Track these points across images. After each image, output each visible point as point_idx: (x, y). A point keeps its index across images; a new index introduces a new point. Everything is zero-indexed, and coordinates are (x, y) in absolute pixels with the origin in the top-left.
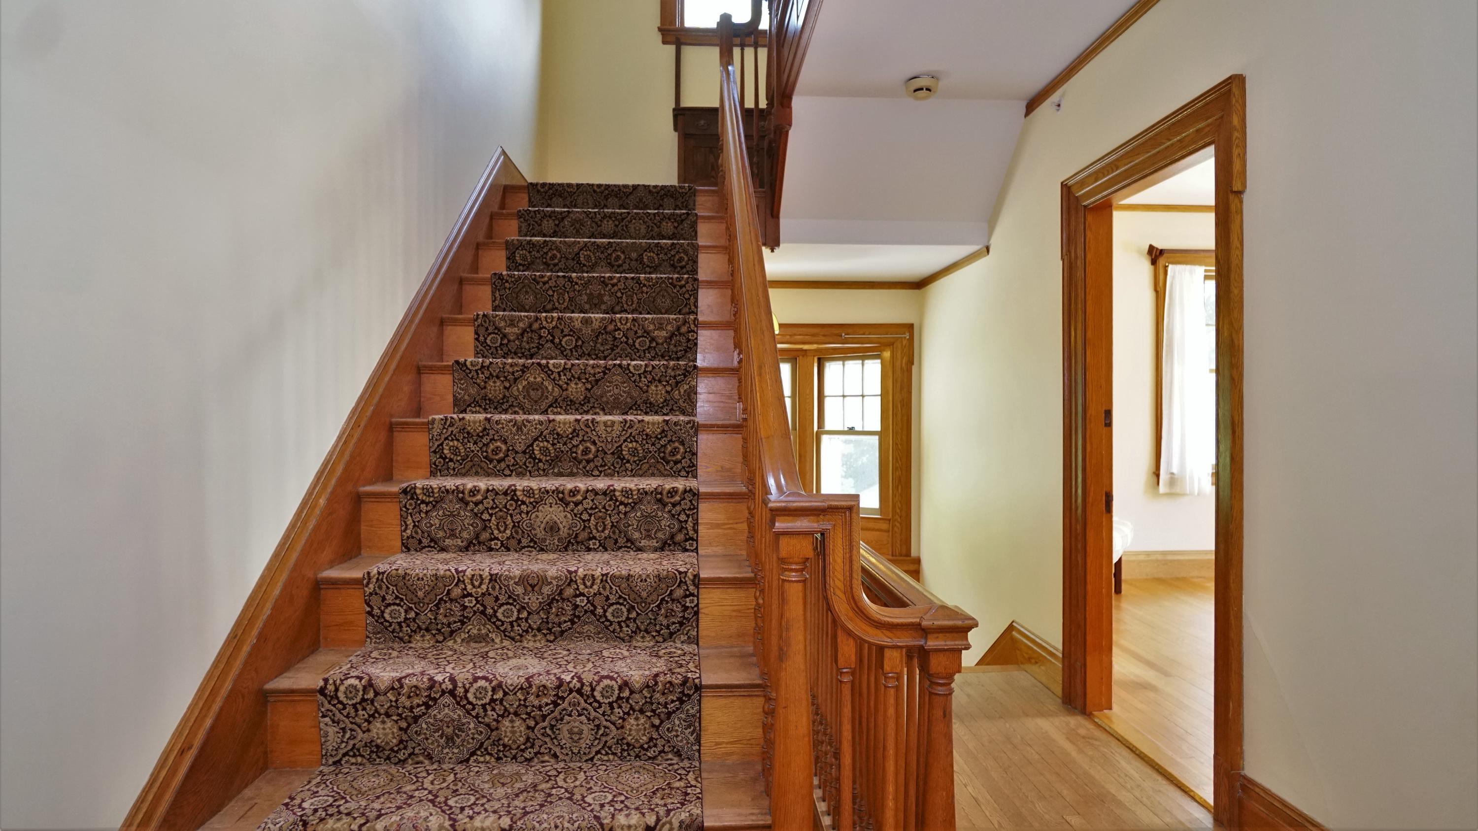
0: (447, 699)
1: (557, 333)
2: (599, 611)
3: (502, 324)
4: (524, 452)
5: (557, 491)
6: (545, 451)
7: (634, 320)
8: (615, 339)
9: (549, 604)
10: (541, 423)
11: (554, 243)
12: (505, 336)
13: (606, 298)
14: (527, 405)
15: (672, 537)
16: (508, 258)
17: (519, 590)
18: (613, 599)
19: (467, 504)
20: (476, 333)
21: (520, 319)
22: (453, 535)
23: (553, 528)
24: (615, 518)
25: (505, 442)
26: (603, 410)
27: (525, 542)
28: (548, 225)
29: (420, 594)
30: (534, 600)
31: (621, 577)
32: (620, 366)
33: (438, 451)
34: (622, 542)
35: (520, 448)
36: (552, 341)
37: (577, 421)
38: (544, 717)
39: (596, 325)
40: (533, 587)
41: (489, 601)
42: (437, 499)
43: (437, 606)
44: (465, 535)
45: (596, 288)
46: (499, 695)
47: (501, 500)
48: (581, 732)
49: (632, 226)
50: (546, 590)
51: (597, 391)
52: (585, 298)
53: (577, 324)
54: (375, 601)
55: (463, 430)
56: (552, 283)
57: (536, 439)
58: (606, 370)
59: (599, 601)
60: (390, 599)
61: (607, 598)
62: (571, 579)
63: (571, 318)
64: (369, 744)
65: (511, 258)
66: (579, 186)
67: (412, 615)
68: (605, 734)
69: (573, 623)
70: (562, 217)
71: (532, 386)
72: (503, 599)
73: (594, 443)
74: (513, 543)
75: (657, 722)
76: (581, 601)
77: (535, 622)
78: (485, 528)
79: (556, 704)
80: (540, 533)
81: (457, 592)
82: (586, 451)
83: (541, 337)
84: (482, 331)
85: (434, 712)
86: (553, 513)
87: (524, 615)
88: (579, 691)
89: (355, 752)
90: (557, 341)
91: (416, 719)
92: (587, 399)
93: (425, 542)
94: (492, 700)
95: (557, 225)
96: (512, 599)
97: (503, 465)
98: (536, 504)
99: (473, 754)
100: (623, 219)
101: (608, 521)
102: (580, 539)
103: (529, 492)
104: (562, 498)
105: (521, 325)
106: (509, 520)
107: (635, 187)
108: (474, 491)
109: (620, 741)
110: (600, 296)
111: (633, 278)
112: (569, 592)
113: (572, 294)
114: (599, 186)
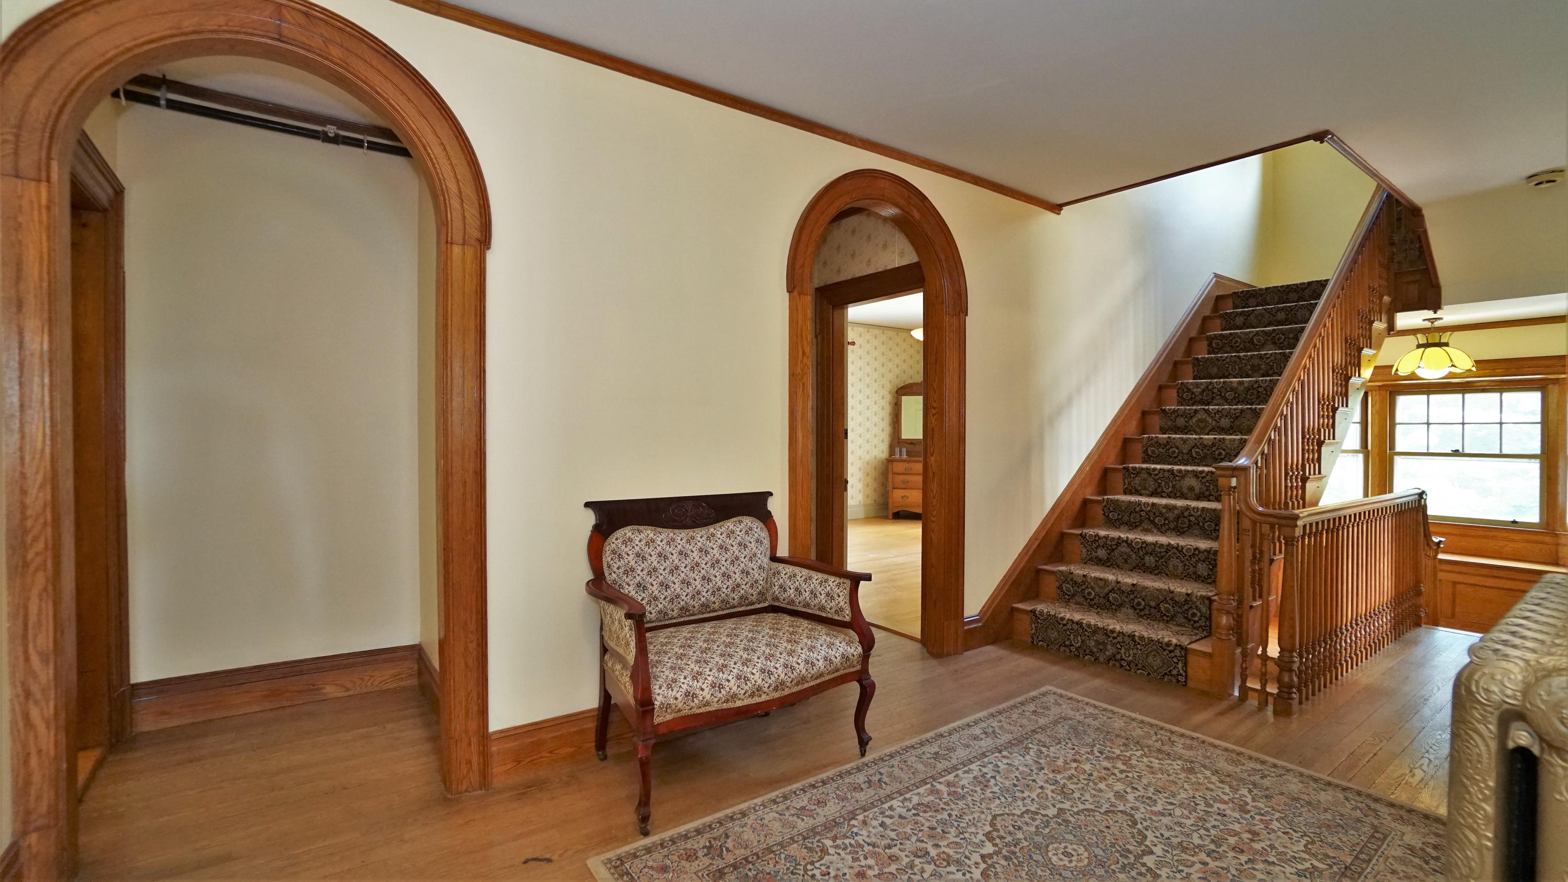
0: (1124, 544)
1: (1223, 390)
2: (1201, 524)
3: (1192, 387)
4: (1187, 454)
5: (1193, 471)
6: (1197, 453)
7: (1271, 380)
8: (1259, 392)
9: (1178, 518)
10: (1195, 439)
11: (1236, 333)
12: (1193, 393)
13: (1263, 367)
14: (1198, 430)
16: (1208, 346)
17: (1164, 511)
18: (1207, 519)
19: (1151, 475)
20: (1178, 392)
21: (1202, 383)
22: (1145, 489)
23: (1191, 489)
25: (1178, 448)
26: (1241, 433)
27: (1178, 494)
28: (1239, 320)
29: (1123, 508)
30: (1171, 516)
31: (1211, 509)
32: (1250, 409)
33: (1146, 452)
35: (1185, 451)
36: (1220, 395)
37: (1215, 438)
38: (1162, 557)
39: (1246, 385)
40: (1170, 509)
41: (1151, 514)
42: (1138, 472)
43: (1130, 514)
44: (1150, 489)
45: (1256, 362)
46: (1144, 545)
47: (1166, 474)
48: (1178, 566)
49: (1299, 314)
50: (1176, 512)
51: (1237, 423)
52: (1249, 367)
53: (1235, 385)
54: (1106, 509)
55: (1157, 442)
56: (1228, 360)
57: (1193, 447)
58: (1242, 411)
59: (1200, 519)
60: (1111, 509)
61: (1204, 518)
62: (1187, 508)
63: (1231, 382)
64: (1097, 557)
65: (1210, 345)
66: (1267, 289)
67: (1120, 517)
68: (1188, 569)
69: (1189, 528)
70: (1248, 314)
71: (1199, 421)
72: (1157, 514)
73: (1224, 450)
74: (1172, 495)
75: (1211, 567)
76: (1192, 519)
77: (1172, 525)
78: (1159, 486)
79: (1167, 553)
80: (1185, 490)
81: (1138, 509)
82: (1220, 454)
83: (1213, 393)
84: (1180, 391)
85: (1119, 548)
86: (1191, 482)
87: (1167, 522)
88: (1177, 548)
89: (1091, 559)
90: (1223, 394)
91: (1113, 550)
92: (1232, 427)
93: (1133, 491)
94: (1141, 547)
95: (1246, 319)
96: (1161, 514)
97: (1177, 460)
98: (1183, 477)
99: (1135, 568)
100: (1292, 310)
102: (1205, 495)
103: (1180, 471)
104: (1196, 474)
105: (1202, 387)
106: (1170, 484)
107: (1310, 283)
108: (1154, 469)
109: (1195, 573)
110: (1259, 365)
111: (1281, 353)
112: (1186, 514)
113: (1240, 366)
114: (1282, 286)
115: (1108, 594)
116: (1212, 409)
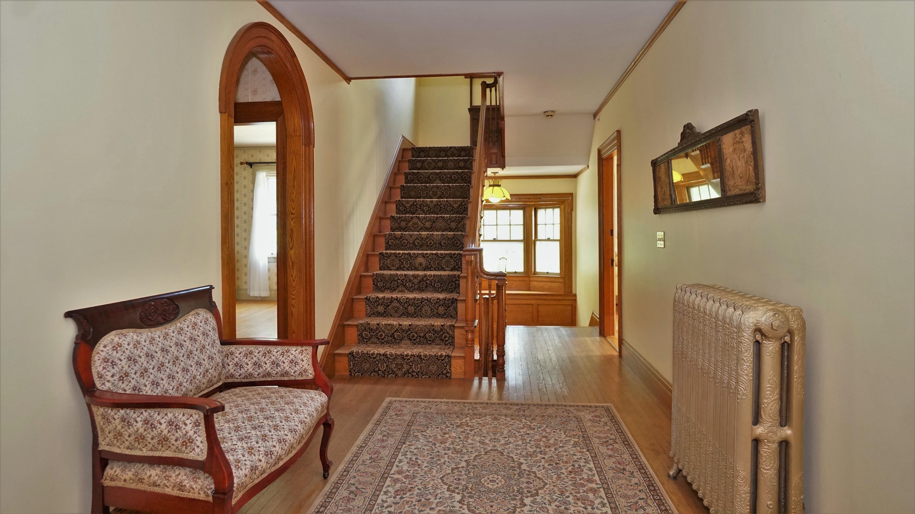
0: (396, 301)
1: (422, 206)
2: (433, 284)
3: (405, 203)
4: (412, 243)
5: (422, 253)
6: (418, 243)
7: (447, 201)
8: (441, 207)
9: (420, 282)
10: (417, 234)
11: (421, 172)
12: (405, 207)
13: (438, 193)
14: (413, 229)
15: (455, 267)
16: (405, 178)
17: (412, 278)
18: (437, 281)
19: (397, 257)
20: (396, 206)
21: (410, 201)
22: (393, 266)
23: (421, 264)
24: (438, 261)
25: (407, 240)
26: (436, 230)
27: (413, 268)
28: (419, 165)
29: (387, 279)
30: (416, 281)
31: (439, 275)
32: (441, 217)
33: (387, 243)
34: (440, 268)
35: (411, 242)
36: (420, 208)
37: (428, 234)
38: (419, 306)
39: (434, 203)
40: (416, 277)
41: (404, 281)
42: (389, 256)
43: (391, 282)
44: (397, 266)
45: (435, 189)
46: (408, 300)
47: (407, 256)
48: (428, 310)
49: (449, 164)
50: (419, 278)
51: (434, 225)
52: (431, 193)
53: (429, 203)
54: (375, 280)
55: (395, 237)
56: (420, 188)
57: (416, 239)
58: (437, 218)
59: (433, 281)
60: (379, 280)
61: (435, 281)
62: (425, 276)
63: (426, 201)
64: (377, 312)
65: (406, 178)
66: (430, 148)
67: (385, 285)
68: (434, 311)
69: (426, 287)
70: (423, 162)
71: (414, 223)
72: (408, 281)
73: (433, 240)
74: (409, 268)
75: (446, 308)
76: (428, 282)
77: (416, 287)
78: (402, 264)
79: (421, 303)
80: (417, 265)
81: (396, 278)
82: (431, 243)
83: (417, 207)
84: (398, 205)
85: (392, 304)
86: (421, 260)
87: (413, 285)
88: (427, 300)
89: (374, 314)
90: (422, 208)
91: (388, 306)
92: (431, 227)
93: (386, 268)
94: (406, 302)
95: (422, 164)
96: (410, 281)
97: (406, 247)
98: (416, 257)
99: (402, 315)
100: (445, 162)
101: (436, 262)
102: (428, 267)
103: (414, 254)
104: (423, 255)
105: (411, 203)
106: (408, 262)
107: (451, 148)
108: (399, 254)
109: (437, 313)
110: (437, 192)
111: (447, 186)
112: (425, 279)
113: (427, 191)
114: (437, 148)
115: (394, 334)
116: (421, 217)
